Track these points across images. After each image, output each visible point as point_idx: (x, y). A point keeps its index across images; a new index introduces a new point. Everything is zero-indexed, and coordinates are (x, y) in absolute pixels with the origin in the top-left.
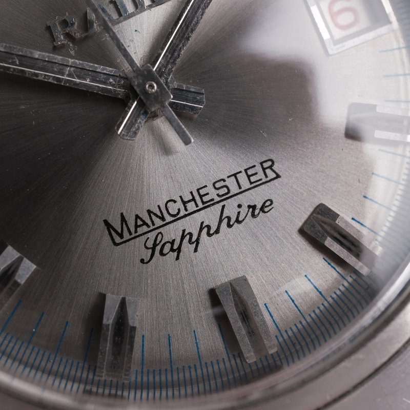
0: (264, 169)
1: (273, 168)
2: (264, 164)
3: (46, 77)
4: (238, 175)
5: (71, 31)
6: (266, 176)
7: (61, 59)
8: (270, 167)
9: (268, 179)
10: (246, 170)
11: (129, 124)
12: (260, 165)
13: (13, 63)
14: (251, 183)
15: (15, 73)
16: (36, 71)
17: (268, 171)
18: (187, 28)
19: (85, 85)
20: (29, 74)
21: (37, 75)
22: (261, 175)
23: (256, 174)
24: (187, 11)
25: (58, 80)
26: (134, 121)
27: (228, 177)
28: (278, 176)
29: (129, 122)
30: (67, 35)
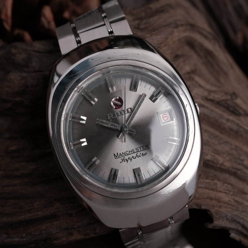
4: (141, 148)
7: (109, 122)
8: (147, 147)
12: (145, 146)
14: (143, 149)
15: (100, 124)
19: (113, 128)
20: (102, 125)
21: (104, 125)
22: (145, 148)
25: (108, 126)
27: (139, 148)
30: (110, 117)
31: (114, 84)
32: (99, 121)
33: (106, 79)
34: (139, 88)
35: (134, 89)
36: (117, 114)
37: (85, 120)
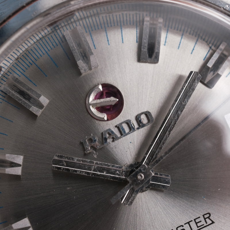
0: (205, 219)
1: (210, 218)
2: (205, 216)
3: (81, 172)
4: (190, 223)
5: (94, 145)
6: (206, 223)
7: (89, 161)
8: (209, 218)
9: (207, 224)
10: (195, 220)
11: (128, 197)
12: (203, 217)
13: (63, 165)
14: (198, 227)
15: (64, 171)
16: (76, 169)
17: (207, 220)
18: (160, 142)
19: (103, 176)
20: (71, 171)
21: (76, 171)
22: (203, 222)
23: (201, 221)
24: (160, 132)
25: (88, 173)
26: (131, 195)
27: (185, 224)
28: (213, 222)
29: (128, 196)
30: (92, 147)
31: (89, 47)
32: (61, 161)
33: (64, 36)
34: (163, 51)
35: (150, 56)
36: (110, 134)
37: (18, 165)
